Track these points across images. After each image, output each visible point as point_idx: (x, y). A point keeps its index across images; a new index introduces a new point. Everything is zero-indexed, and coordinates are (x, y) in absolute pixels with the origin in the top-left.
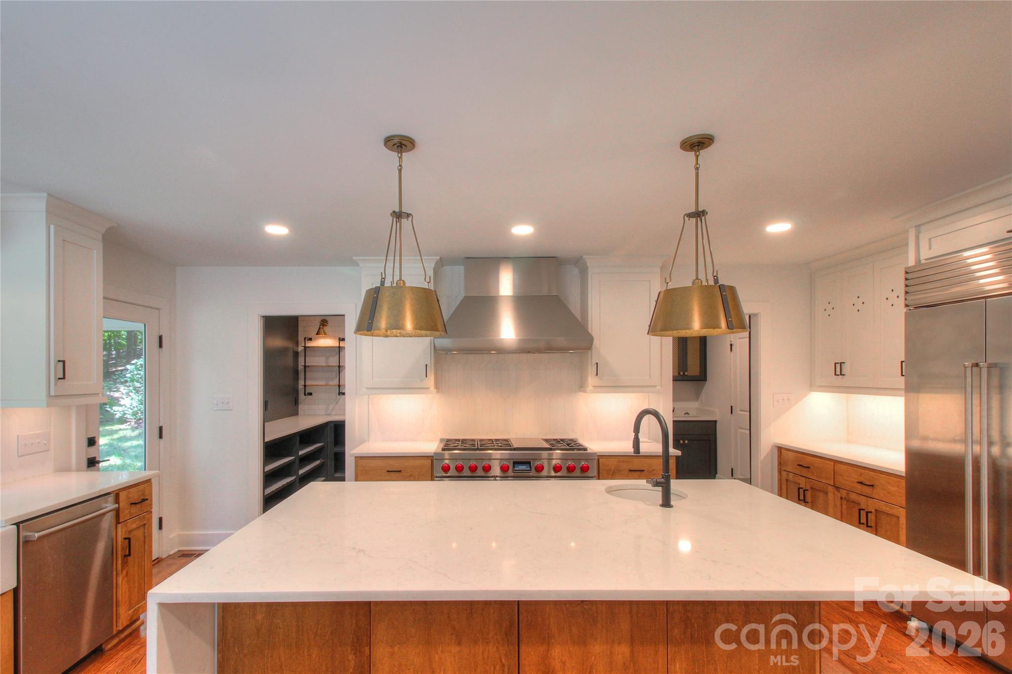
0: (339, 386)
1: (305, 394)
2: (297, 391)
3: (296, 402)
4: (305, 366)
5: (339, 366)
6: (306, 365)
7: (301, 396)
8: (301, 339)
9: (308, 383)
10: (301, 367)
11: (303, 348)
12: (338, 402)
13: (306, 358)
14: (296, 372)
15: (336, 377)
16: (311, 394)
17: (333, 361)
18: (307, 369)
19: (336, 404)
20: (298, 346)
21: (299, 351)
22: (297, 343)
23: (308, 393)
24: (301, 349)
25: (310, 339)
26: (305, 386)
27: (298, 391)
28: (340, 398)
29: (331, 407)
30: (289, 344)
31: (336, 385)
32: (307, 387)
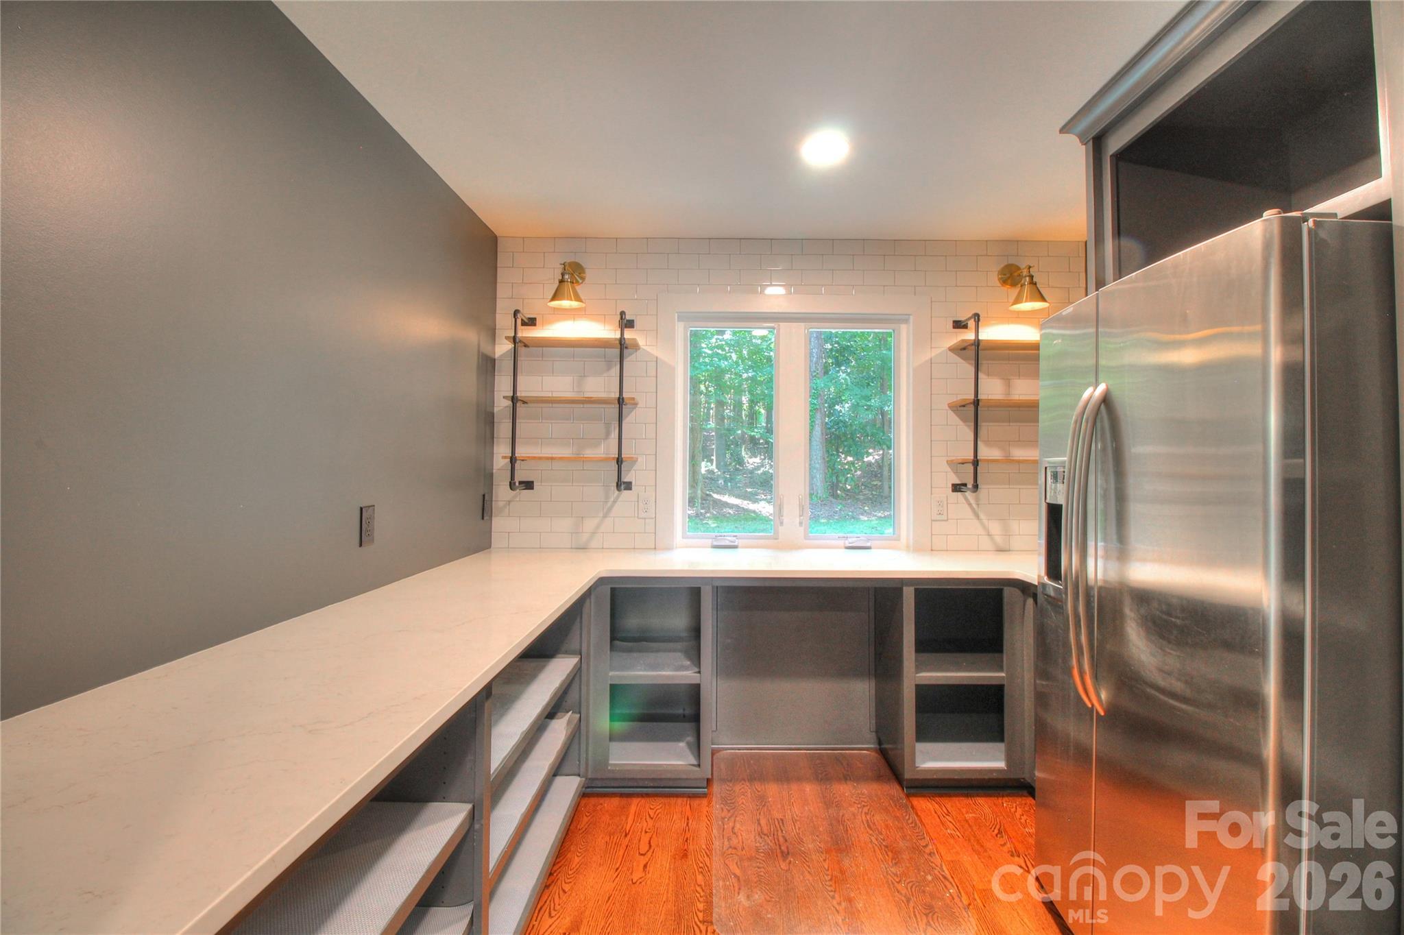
0: (619, 461)
1: (512, 486)
2: (489, 478)
3: (485, 508)
4: (514, 399)
5: (621, 401)
6: (519, 394)
7: (502, 492)
8: (504, 322)
9: (521, 452)
10: (501, 404)
11: (510, 346)
12: (610, 509)
13: (520, 378)
14: (488, 419)
15: (608, 434)
16: (529, 485)
17: (601, 386)
18: (521, 408)
19: (605, 516)
20: (495, 344)
21: (497, 356)
22: (492, 333)
23: (520, 483)
24: (503, 348)
25: (531, 322)
26: (513, 460)
27: (492, 475)
28: (618, 497)
29: (590, 524)
30: (471, 336)
31: (606, 460)
32: (517, 465)
